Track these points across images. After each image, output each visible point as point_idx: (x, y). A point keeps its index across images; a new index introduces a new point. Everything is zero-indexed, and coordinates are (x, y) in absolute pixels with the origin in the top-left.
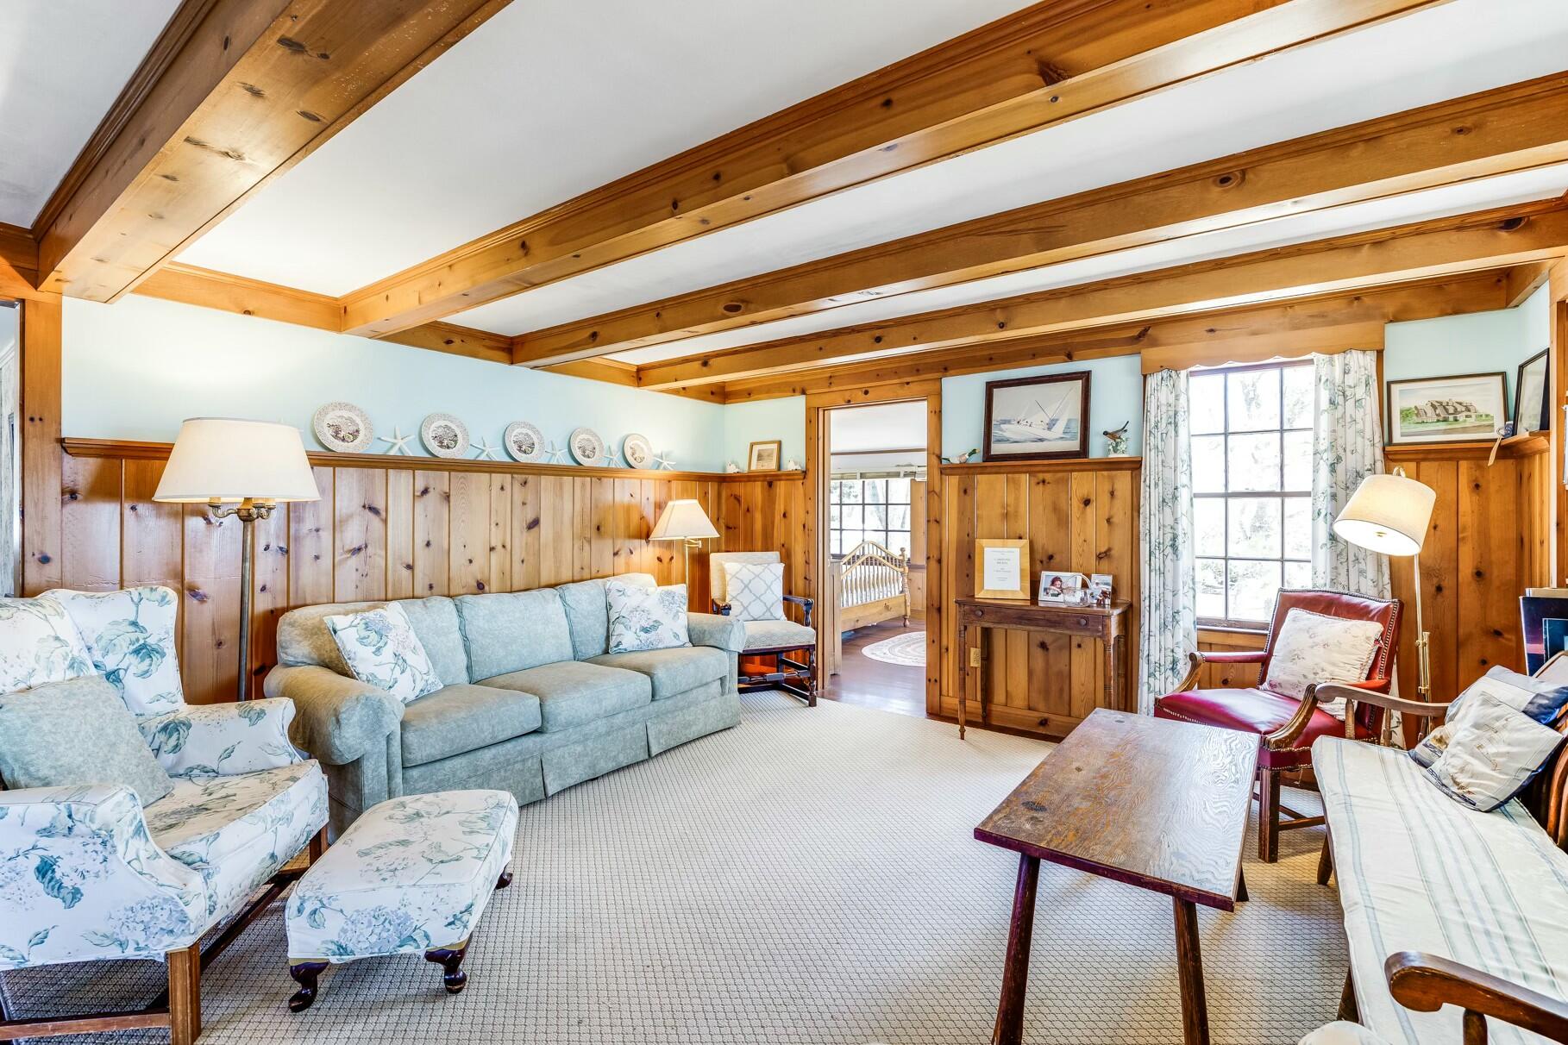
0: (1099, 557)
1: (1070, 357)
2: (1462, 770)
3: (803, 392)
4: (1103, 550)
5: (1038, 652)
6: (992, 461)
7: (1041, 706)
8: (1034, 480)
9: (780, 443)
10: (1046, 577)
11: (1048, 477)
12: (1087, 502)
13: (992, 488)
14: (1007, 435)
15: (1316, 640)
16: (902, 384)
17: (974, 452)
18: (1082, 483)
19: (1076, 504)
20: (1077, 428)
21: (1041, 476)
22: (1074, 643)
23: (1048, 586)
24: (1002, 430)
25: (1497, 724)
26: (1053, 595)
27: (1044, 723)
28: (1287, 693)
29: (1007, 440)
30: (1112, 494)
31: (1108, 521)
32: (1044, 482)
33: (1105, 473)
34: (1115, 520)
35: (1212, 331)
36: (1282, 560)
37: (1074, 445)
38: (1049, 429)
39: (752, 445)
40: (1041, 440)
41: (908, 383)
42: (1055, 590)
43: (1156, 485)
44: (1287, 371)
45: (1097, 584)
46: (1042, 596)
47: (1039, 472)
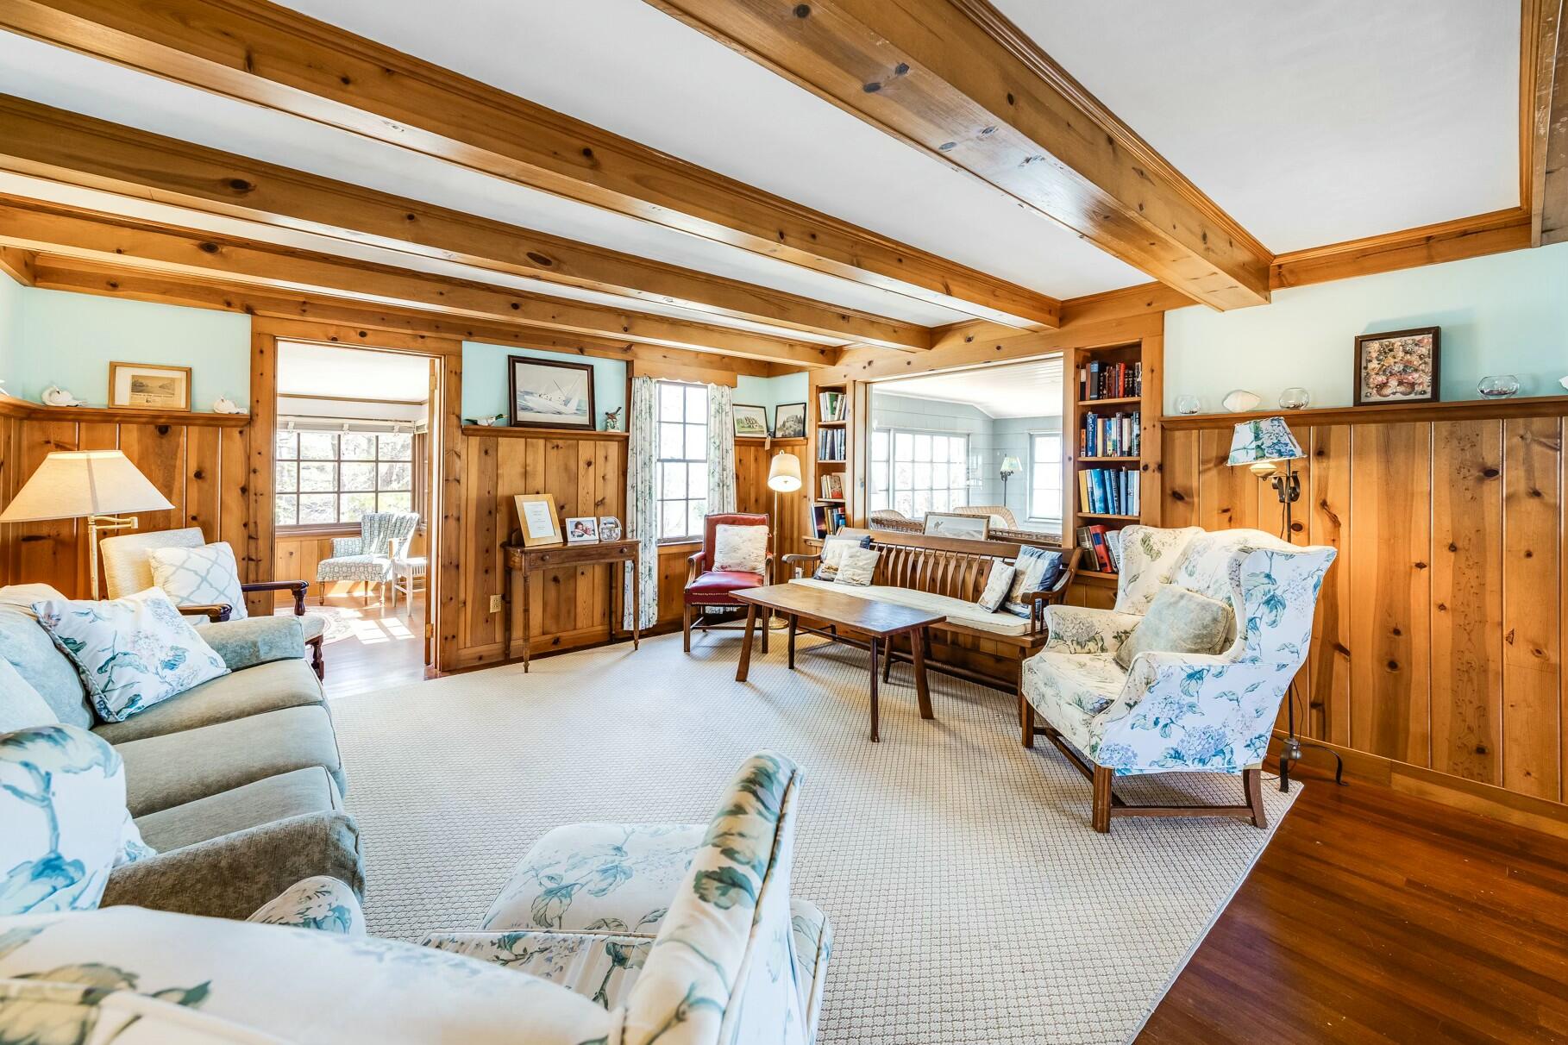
0: (597, 505)
1: (582, 352)
2: (854, 575)
3: (249, 310)
4: (600, 499)
5: (552, 585)
6: (515, 425)
7: (554, 629)
8: (549, 445)
9: (189, 372)
10: (570, 523)
11: (560, 443)
12: (589, 464)
13: (511, 450)
14: (530, 405)
15: (744, 538)
16: (415, 336)
17: (500, 416)
18: (586, 449)
19: (582, 465)
20: (586, 407)
21: (555, 442)
22: (579, 572)
23: (573, 530)
24: (525, 400)
25: (858, 554)
26: (579, 536)
27: (556, 641)
28: (734, 569)
29: (531, 410)
30: (606, 458)
31: (603, 477)
32: (557, 447)
33: (602, 442)
34: (606, 477)
35: (665, 357)
36: (687, 499)
37: (585, 420)
38: (565, 405)
39: (113, 367)
40: (559, 413)
41: (423, 337)
42: (579, 532)
43: (640, 453)
44: (688, 389)
45: (605, 524)
46: (570, 538)
47: (555, 439)
